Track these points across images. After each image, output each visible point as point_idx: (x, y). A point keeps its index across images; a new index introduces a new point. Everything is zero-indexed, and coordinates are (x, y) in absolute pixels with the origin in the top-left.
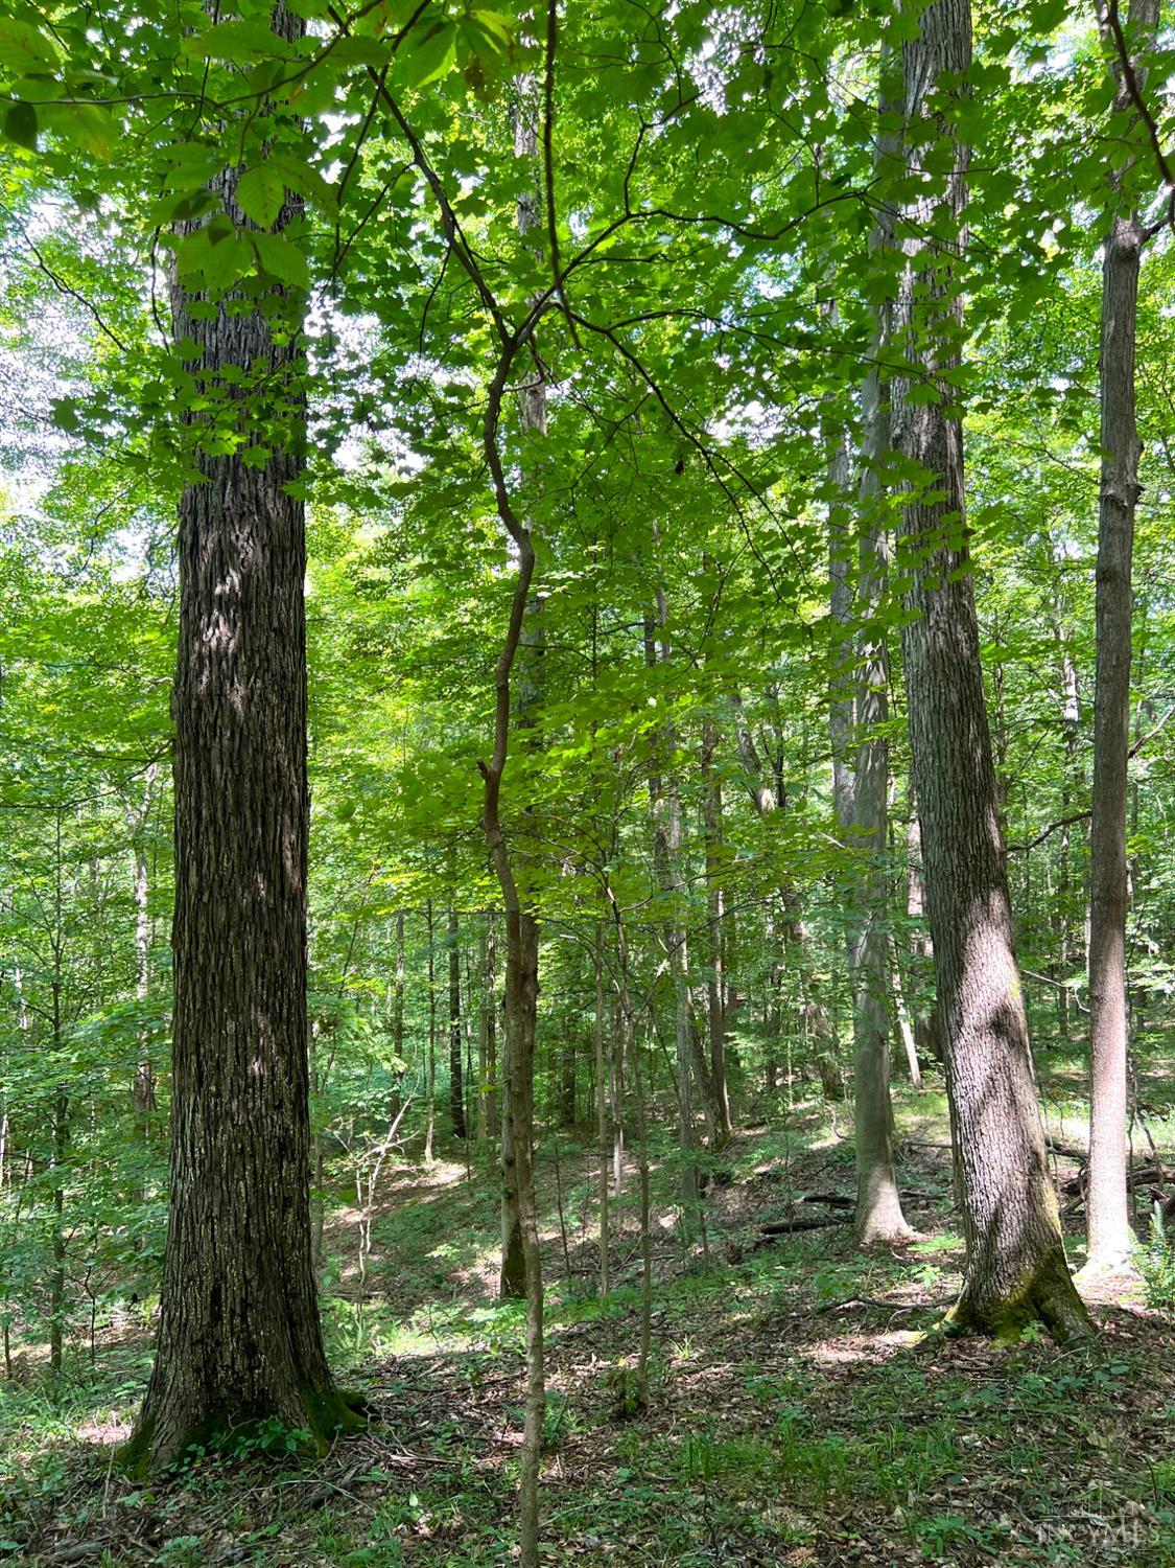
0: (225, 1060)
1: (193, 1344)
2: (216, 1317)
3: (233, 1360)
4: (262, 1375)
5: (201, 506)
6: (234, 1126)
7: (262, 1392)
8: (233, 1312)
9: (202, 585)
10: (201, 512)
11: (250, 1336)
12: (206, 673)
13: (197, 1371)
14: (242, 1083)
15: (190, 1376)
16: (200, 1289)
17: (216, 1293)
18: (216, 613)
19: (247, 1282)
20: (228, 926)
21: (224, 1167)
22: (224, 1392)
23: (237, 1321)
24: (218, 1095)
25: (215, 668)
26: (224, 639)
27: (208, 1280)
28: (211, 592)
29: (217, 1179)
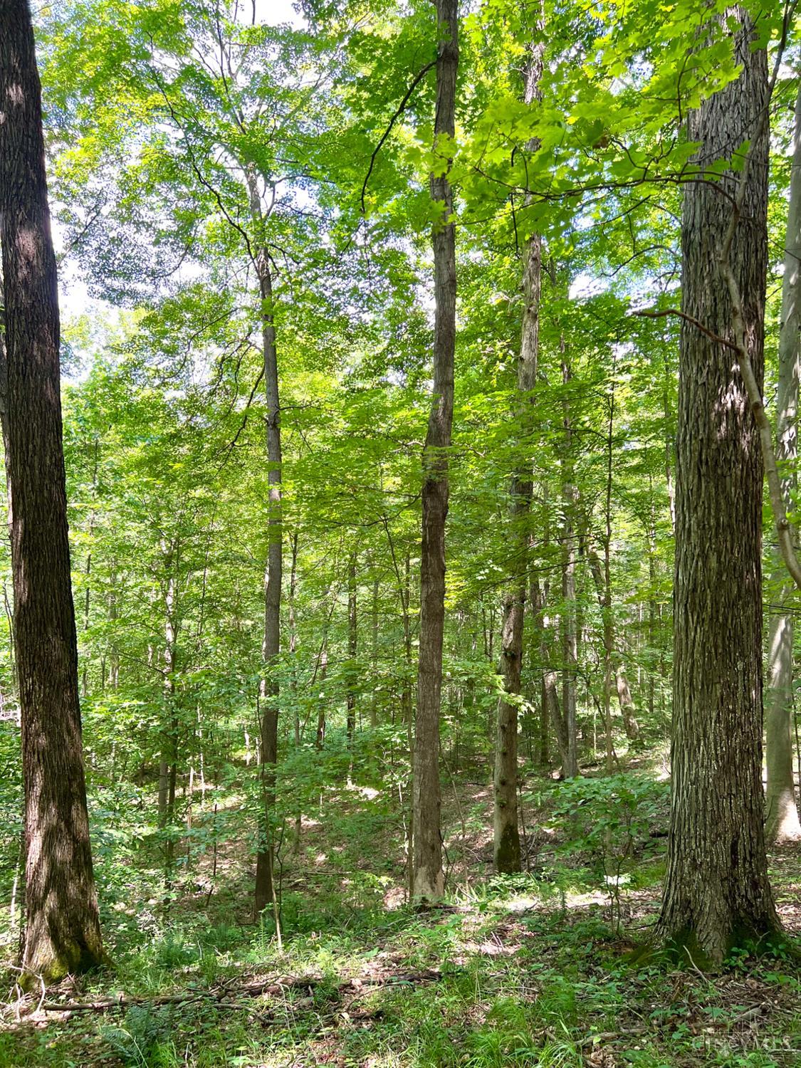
0: (737, 688)
1: (722, 881)
2: (735, 863)
3: (746, 892)
4: (762, 902)
5: (721, 312)
6: (743, 733)
7: (763, 914)
8: (745, 859)
9: (721, 365)
10: (721, 315)
11: (753, 876)
12: (724, 424)
13: (726, 898)
14: (747, 704)
15: (723, 902)
16: (724, 843)
17: (734, 845)
18: (732, 383)
19: (751, 838)
20: (739, 596)
21: (737, 760)
22: (742, 914)
23: (747, 866)
24: (734, 711)
25: (730, 422)
26: (737, 402)
27: (729, 836)
28: (727, 369)
29: (733, 769)
